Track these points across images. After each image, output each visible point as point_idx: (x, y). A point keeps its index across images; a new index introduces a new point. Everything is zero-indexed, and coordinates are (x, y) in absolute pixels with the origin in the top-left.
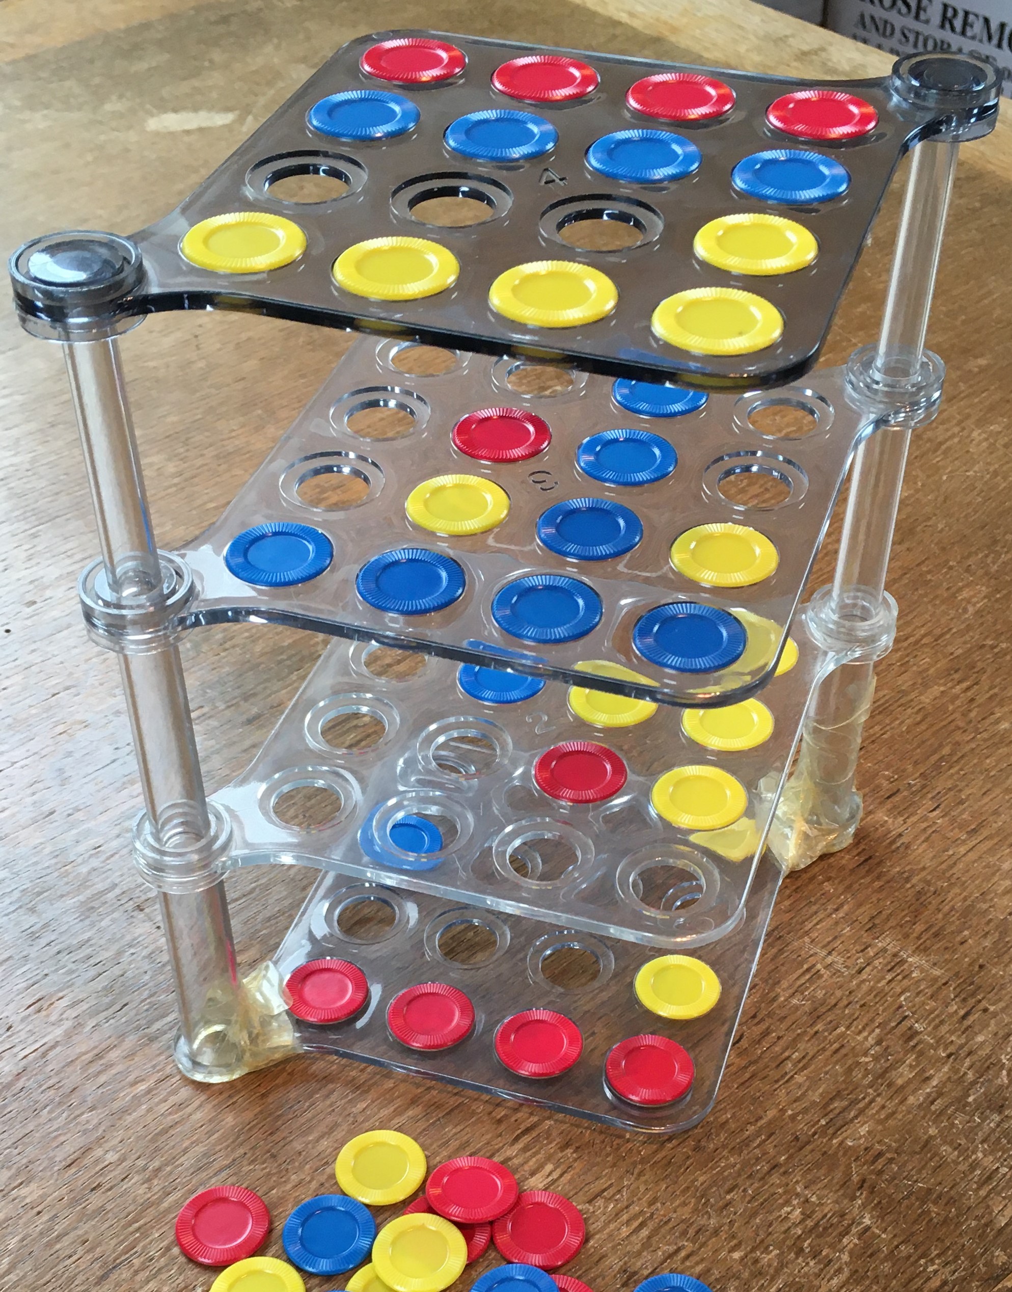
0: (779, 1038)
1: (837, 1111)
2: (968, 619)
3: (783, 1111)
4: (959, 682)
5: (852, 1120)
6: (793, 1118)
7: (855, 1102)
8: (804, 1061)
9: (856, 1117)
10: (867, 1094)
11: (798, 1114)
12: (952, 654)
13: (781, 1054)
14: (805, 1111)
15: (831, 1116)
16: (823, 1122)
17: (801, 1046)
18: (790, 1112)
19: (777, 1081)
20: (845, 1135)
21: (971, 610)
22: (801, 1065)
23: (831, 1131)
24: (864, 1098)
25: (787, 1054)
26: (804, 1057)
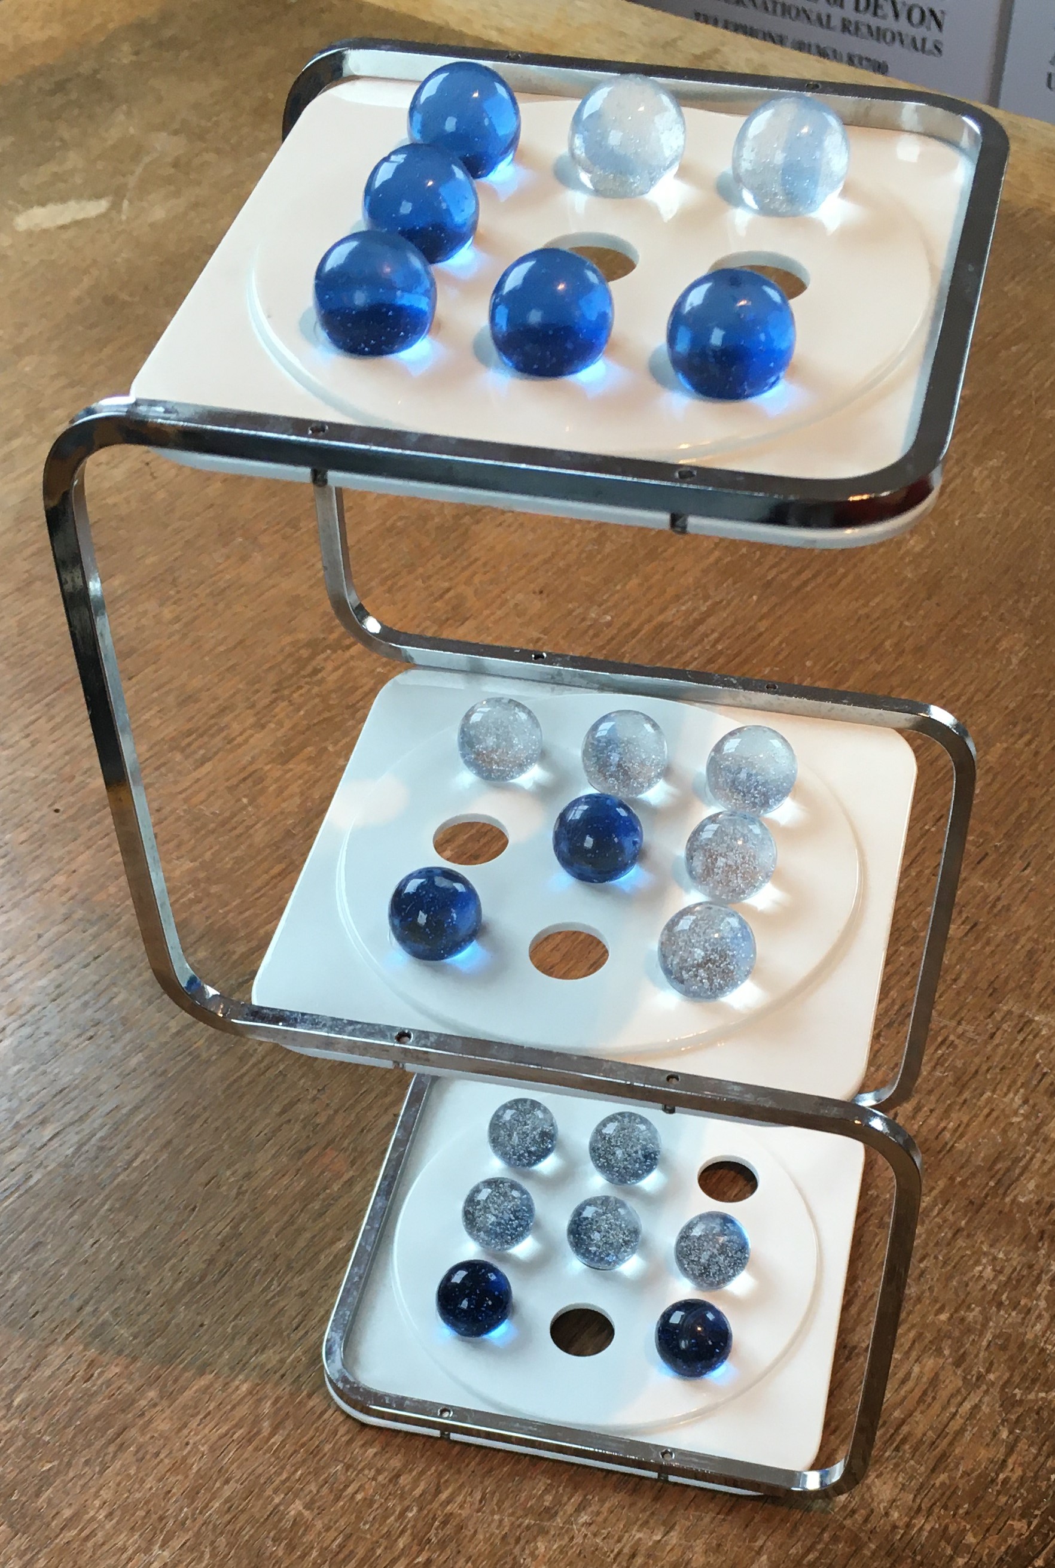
0: (931, 1111)
1: (1001, 1172)
2: (1012, 671)
3: (952, 1179)
4: (1021, 736)
5: (1018, 1179)
6: (963, 1184)
7: (1018, 1160)
8: (961, 1129)
9: (1021, 1174)
10: (1027, 1152)
11: (967, 1179)
12: (1007, 708)
13: (938, 1125)
14: (973, 1175)
15: (998, 1177)
16: (992, 1184)
17: (954, 1115)
18: (959, 1179)
19: (940, 1152)
20: (1015, 1192)
21: (1015, 661)
22: (957, 1134)
23: (1001, 1191)
24: (1024, 1156)
25: (942, 1125)
26: (959, 1126)
